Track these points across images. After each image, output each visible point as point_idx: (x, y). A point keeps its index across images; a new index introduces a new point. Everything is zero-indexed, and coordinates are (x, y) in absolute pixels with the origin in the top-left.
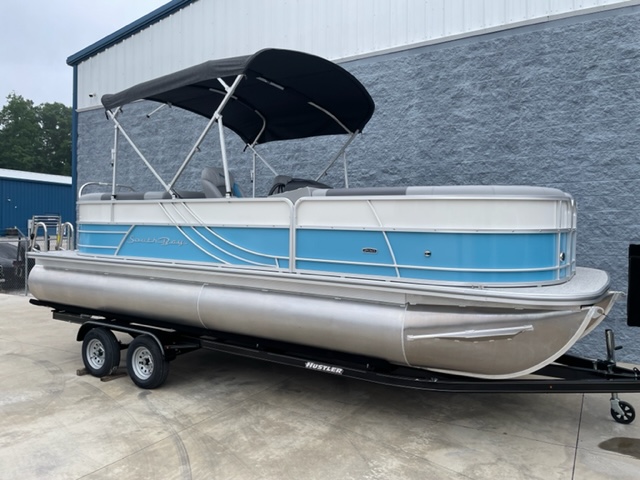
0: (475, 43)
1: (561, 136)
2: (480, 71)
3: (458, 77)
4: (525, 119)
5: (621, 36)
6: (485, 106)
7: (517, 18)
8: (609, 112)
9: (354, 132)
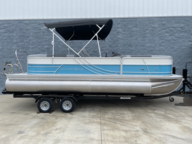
0: (122, 20)
1: (141, 44)
2: (123, 27)
3: (118, 28)
4: (133, 39)
5: (153, 23)
6: (125, 36)
7: (132, 16)
8: (150, 40)
9: (102, 40)
